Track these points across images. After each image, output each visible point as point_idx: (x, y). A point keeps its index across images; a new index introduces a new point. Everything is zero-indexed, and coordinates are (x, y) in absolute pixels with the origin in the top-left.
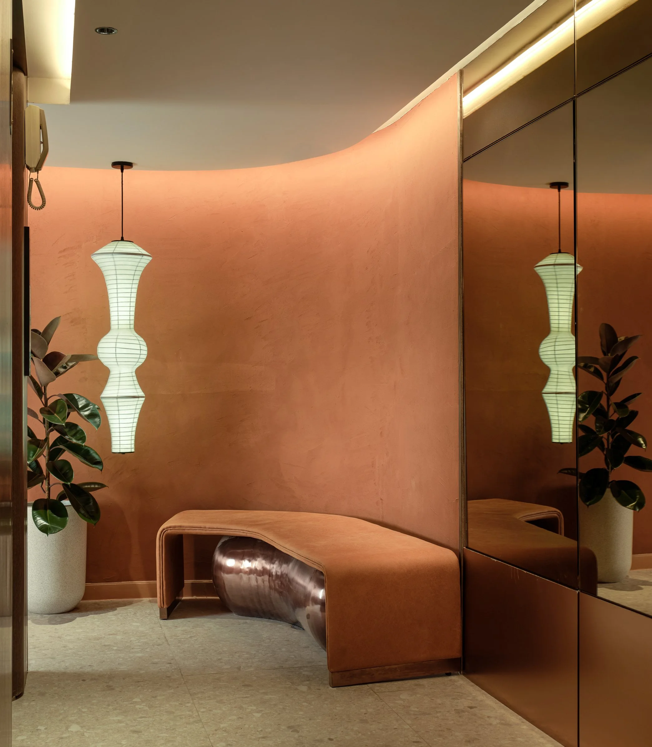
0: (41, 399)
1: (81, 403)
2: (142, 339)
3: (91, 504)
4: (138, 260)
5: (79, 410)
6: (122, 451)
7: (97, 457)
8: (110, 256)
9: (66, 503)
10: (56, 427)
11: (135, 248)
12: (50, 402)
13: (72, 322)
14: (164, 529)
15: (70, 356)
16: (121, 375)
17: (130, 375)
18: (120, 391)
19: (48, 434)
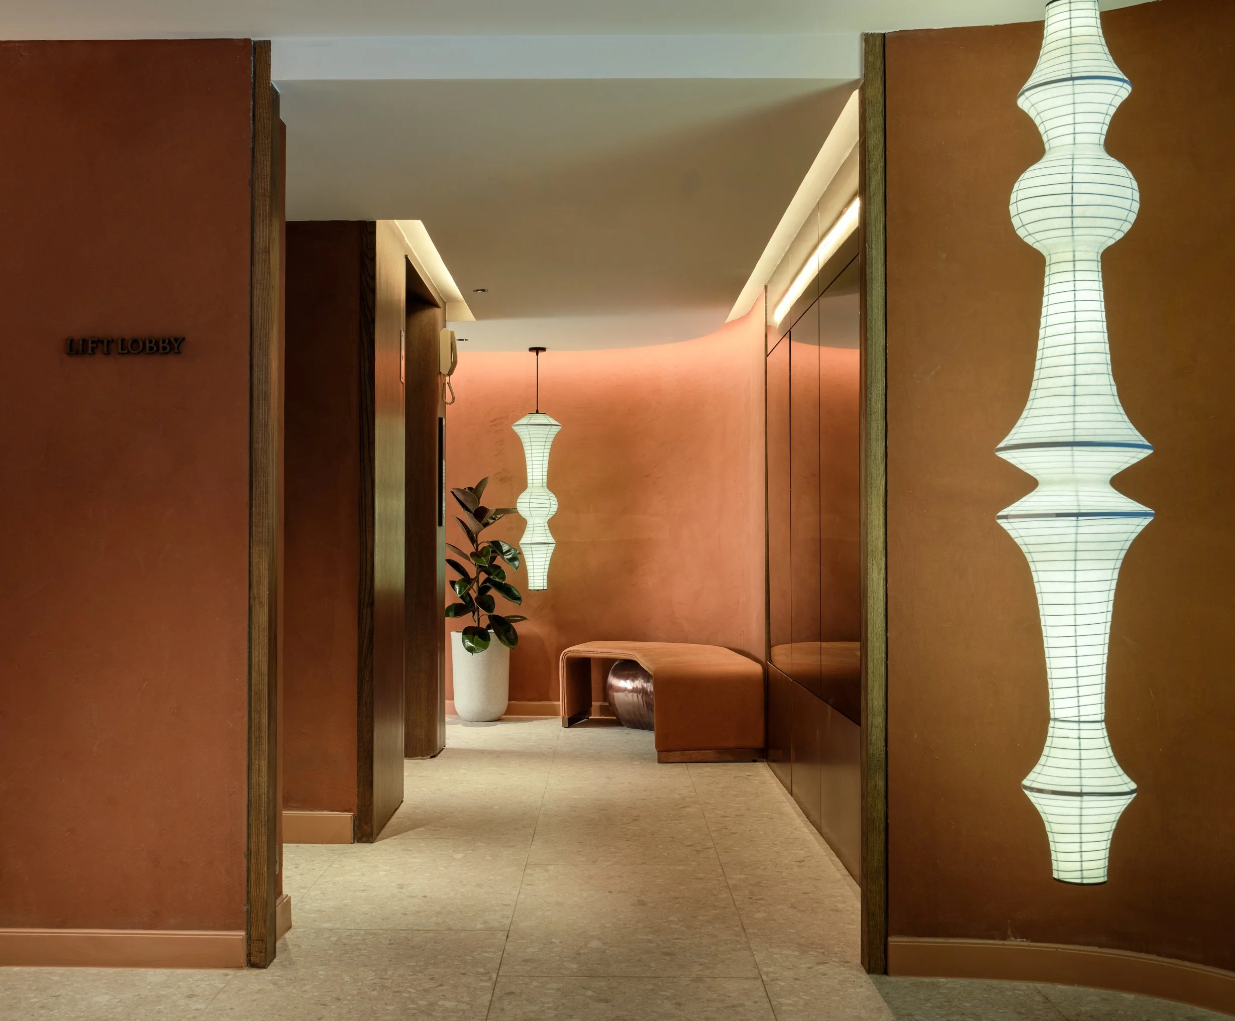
0: (473, 544)
1: (505, 548)
2: (554, 495)
3: (511, 632)
4: (548, 430)
5: (503, 554)
6: (536, 588)
7: (517, 593)
8: (525, 427)
9: (491, 631)
10: (484, 569)
11: (546, 419)
12: (480, 548)
13: (501, 480)
14: (565, 653)
15: (495, 510)
16: (535, 526)
17: (543, 525)
18: (534, 539)
19: (478, 574)
